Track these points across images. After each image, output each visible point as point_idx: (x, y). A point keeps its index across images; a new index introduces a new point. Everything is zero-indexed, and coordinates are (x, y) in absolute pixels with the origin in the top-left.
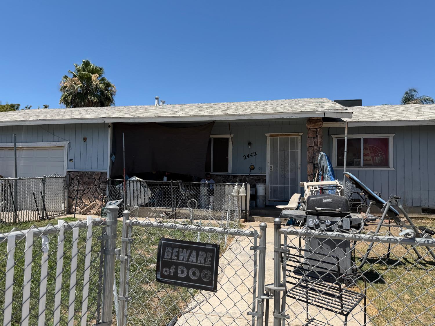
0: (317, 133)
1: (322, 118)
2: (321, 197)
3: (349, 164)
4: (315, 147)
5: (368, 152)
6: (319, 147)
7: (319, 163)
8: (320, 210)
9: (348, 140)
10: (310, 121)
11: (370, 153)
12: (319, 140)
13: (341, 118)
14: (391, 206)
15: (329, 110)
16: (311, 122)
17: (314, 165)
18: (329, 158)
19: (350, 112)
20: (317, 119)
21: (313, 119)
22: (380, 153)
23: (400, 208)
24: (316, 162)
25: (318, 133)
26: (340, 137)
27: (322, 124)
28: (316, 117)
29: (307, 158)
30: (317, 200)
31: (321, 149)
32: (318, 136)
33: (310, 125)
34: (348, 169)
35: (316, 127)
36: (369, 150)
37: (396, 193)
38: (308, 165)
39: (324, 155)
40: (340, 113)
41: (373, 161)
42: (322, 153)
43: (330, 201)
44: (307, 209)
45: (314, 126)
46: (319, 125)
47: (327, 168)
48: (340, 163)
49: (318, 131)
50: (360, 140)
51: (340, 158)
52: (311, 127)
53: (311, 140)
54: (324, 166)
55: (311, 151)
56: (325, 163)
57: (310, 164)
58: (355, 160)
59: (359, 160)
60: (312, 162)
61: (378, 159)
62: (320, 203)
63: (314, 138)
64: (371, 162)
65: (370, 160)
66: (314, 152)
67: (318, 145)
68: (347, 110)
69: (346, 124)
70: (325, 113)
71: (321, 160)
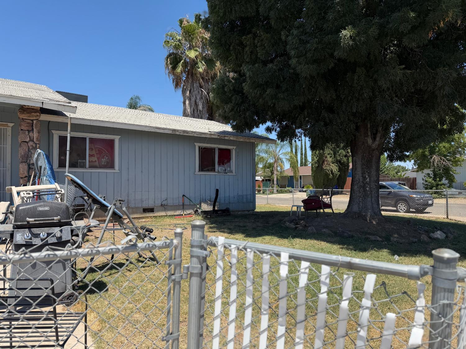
0: (32, 126)
1: (39, 108)
2: (35, 205)
3: (72, 165)
4: (31, 143)
5: (94, 152)
6: (36, 144)
7: (35, 163)
8: (33, 222)
9: (71, 137)
10: (24, 109)
11: (95, 154)
12: (35, 135)
13: (64, 113)
14: (115, 210)
15: (48, 100)
16: (24, 111)
17: (29, 165)
18: (49, 158)
19: (74, 106)
20: (33, 109)
21: (28, 107)
22: (106, 155)
23: (123, 211)
24: (31, 162)
25: (34, 125)
26: (62, 133)
27: (40, 116)
28: (31, 106)
29: (19, 156)
30: (28, 208)
31: (38, 145)
32: (35, 129)
33: (24, 115)
34: (70, 170)
35: (32, 118)
36: (94, 150)
37: (121, 195)
38: (21, 166)
39: (41, 153)
40: (62, 106)
41: (99, 163)
42: (39, 151)
43: (47, 208)
44: (15, 221)
45: (29, 117)
46: (36, 116)
47: (45, 169)
48: (62, 164)
49: (34, 123)
50: (84, 139)
51: (62, 158)
52: (24, 118)
53: (25, 133)
54: (41, 167)
55: (25, 147)
56: (43, 162)
57: (24, 164)
58: (79, 161)
59: (84, 161)
60: (27, 162)
61: (104, 161)
62: (33, 213)
63: (29, 131)
64: (97, 164)
65: (96, 161)
66: (29, 148)
67: (35, 141)
68: (70, 103)
69: (69, 119)
70: (43, 102)
71: (37, 160)
